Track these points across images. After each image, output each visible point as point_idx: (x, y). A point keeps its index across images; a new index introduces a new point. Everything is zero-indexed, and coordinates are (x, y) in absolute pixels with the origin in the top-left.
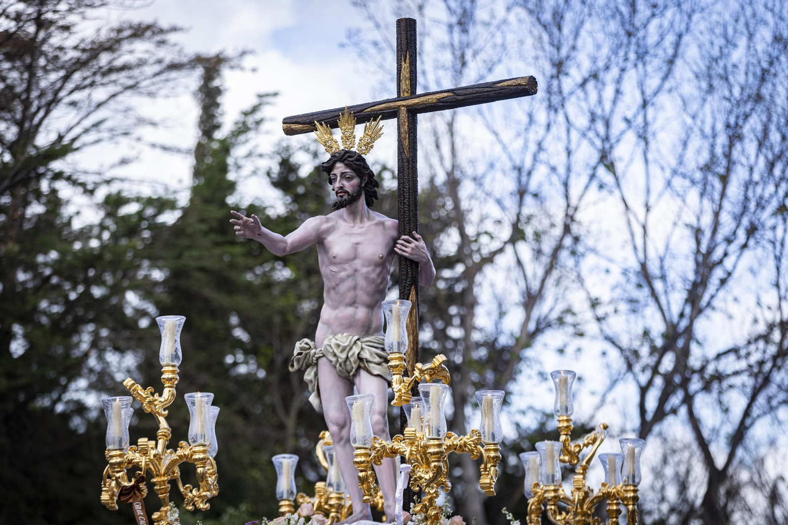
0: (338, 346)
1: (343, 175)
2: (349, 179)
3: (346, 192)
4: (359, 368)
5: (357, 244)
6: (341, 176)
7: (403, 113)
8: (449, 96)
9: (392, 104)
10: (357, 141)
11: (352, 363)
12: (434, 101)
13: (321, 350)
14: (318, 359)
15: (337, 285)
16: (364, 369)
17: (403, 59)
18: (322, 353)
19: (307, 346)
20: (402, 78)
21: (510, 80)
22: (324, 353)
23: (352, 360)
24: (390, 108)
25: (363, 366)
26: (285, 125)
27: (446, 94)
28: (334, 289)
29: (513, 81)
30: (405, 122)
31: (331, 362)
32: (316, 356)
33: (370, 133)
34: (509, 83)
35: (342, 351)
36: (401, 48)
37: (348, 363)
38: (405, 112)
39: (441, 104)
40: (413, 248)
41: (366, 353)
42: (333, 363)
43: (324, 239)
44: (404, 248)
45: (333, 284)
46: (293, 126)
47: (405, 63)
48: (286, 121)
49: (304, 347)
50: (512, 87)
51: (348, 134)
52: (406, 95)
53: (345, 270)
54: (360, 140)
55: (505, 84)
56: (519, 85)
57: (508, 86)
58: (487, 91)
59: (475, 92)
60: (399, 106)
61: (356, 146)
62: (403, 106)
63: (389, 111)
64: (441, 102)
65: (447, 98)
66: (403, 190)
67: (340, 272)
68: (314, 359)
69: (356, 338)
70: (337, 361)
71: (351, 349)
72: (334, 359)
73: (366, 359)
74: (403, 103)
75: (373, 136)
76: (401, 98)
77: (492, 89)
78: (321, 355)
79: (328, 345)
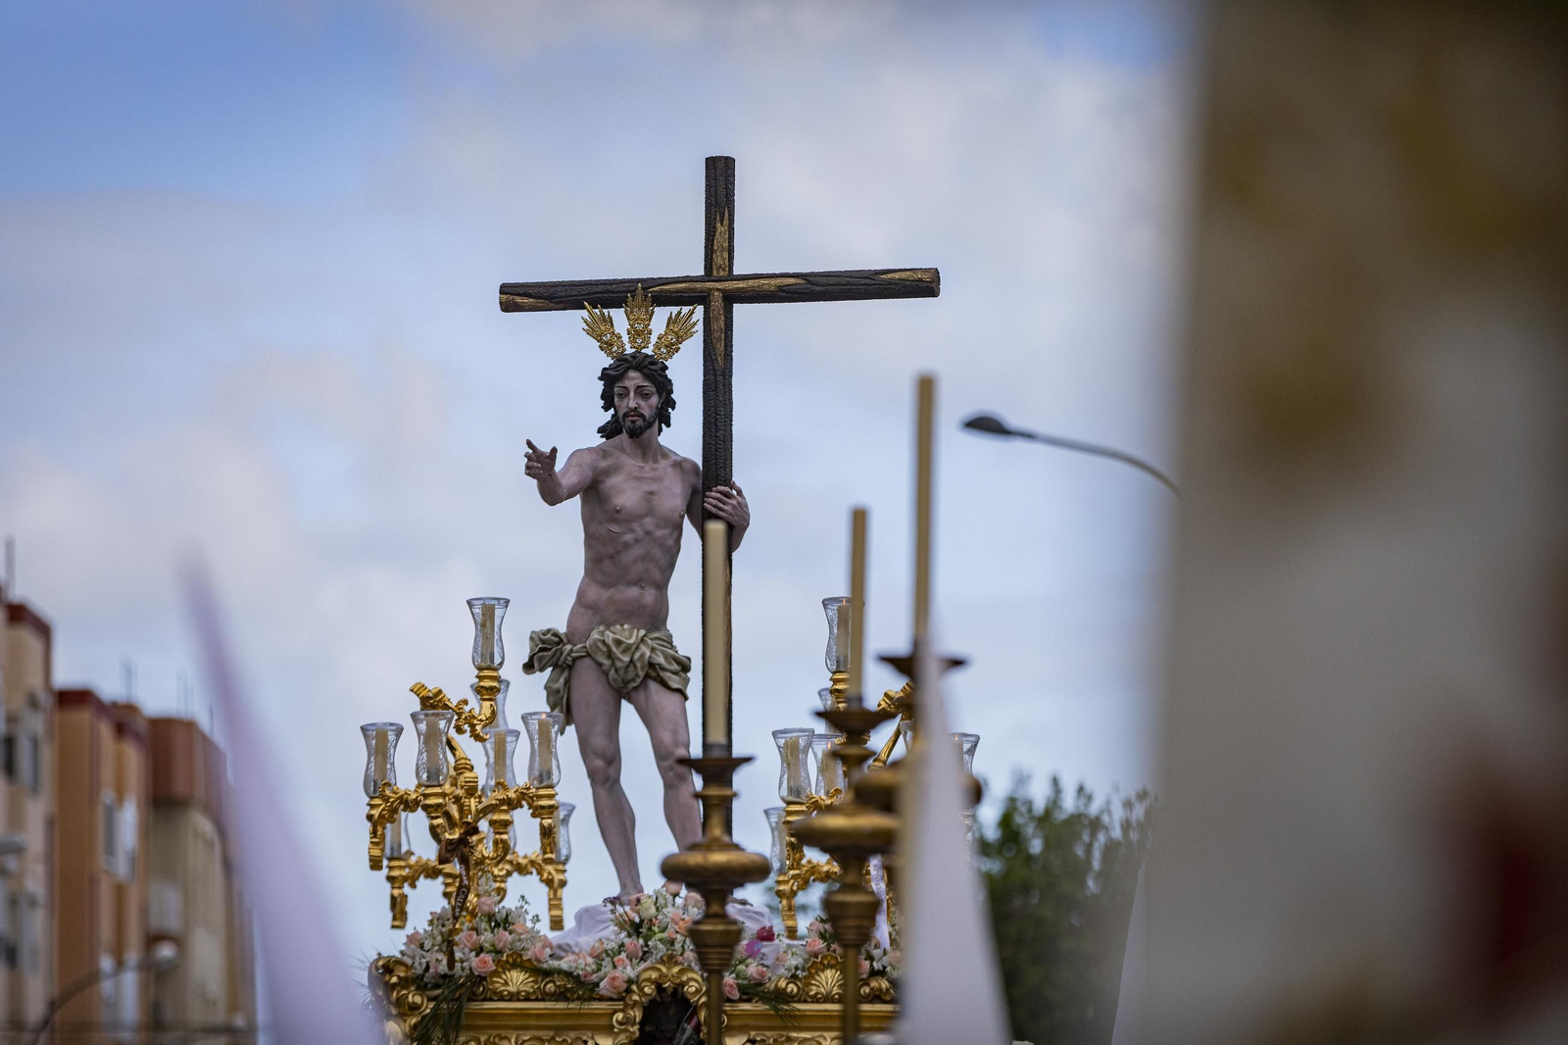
0: (618, 643)
1: (639, 390)
2: (646, 396)
3: (642, 416)
4: (647, 676)
5: (651, 493)
6: (635, 392)
7: (717, 302)
8: (799, 284)
9: (699, 285)
10: (654, 339)
11: (639, 669)
12: (773, 288)
13: (585, 647)
14: (575, 660)
15: (618, 552)
16: (655, 679)
17: (718, 218)
18: (587, 652)
19: (556, 639)
20: (716, 248)
21: (900, 270)
22: (590, 651)
23: (639, 665)
24: (694, 290)
25: (654, 674)
26: (504, 297)
27: (792, 281)
28: (611, 557)
29: (908, 273)
30: (720, 315)
31: (600, 665)
32: (573, 655)
33: (676, 330)
34: (903, 275)
35: (623, 652)
36: (716, 201)
37: (631, 668)
38: (720, 300)
39: (784, 294)
40: (734, 506)
41: (658, 656)
42: (604, 668)
43: (602, 482)
44: (721, 505)
45: (612, 551)
46: (519, 300)
47: (722, 224)
48: (505, 289)
49: (552, 640)
50: (908, 283)
51: (640, 327)
52: (722, 273)
53: (632, 531)
54: (659, 338)
55: (897, 276)
56: (920, 280)
57: (900, 279)
58: (866, 284)
59: (844, 282)
60: (711, 290)
61: (651, 346)
62: (718, 290)
63: (693, 295)
64: (784, 291)
65: (794, 287)
66: (715, 417)
67: (624, 533)
68: (569, 658)
69: (642, 632)
70: (613, 664)
71: (637, 648)
72: (607, 662)
73: (659, 665)
74: (718, 285)
75: (681, 333)
76: (714, 278)
77: (873, 282)
78: (584, 654)
79: (599, 640)
